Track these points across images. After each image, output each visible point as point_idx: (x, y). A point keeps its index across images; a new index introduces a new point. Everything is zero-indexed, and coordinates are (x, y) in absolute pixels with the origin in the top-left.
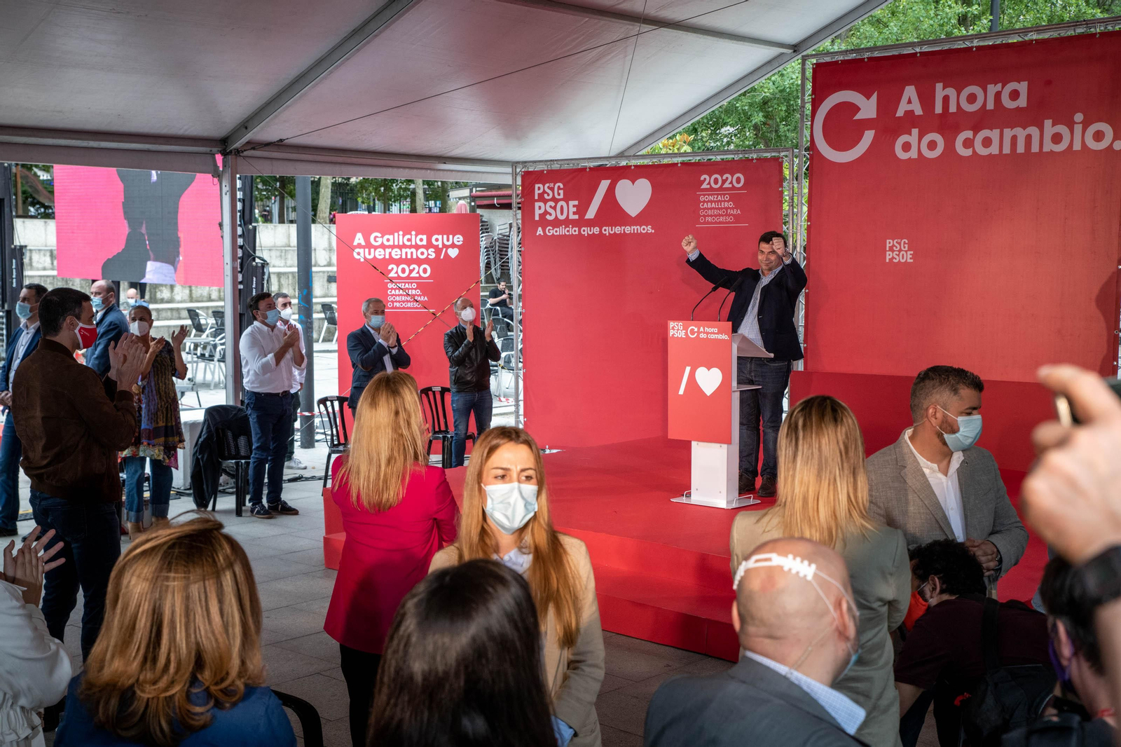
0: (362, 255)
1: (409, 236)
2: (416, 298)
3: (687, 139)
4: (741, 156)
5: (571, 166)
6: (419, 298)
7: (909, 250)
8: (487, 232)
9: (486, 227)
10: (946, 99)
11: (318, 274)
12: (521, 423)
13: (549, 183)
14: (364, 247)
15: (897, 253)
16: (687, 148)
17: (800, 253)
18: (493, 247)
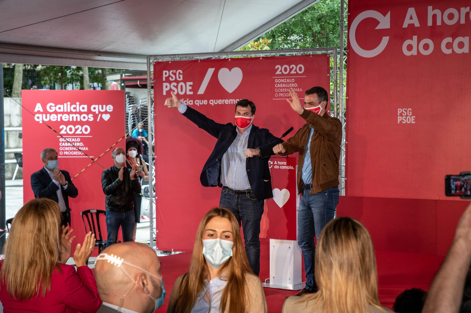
0: (41, 118)
1: (74, 106)
2: (80, 148)
3: (267, 41)
4: (302, 53)
5: (188, 59)
6: (82, 149)
7: (412, 115)
8: (133, 104)
9: (132, 101)
10: (434, 17)
11: (12, 133)
12: (154, 233)
13: (173, 70)
14: (42, 113)
15: (405, 117)
16: (266, 48)
17: (342, 117)
18: (137, 114)
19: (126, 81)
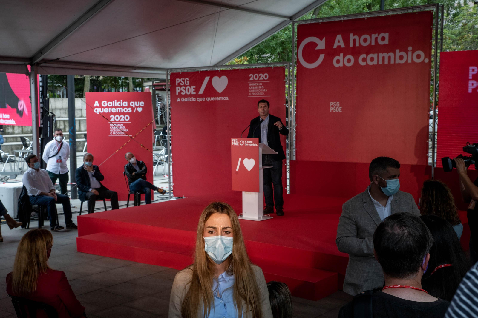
0: (98, 111)
1: (119, 102)
2: (123, 130)
3: (247, 59)
4: (267, 66)
5: (192, 71)
6: (124, 130)
7: (340, 106)
10: (354, 41)
13: (182, 78)
14: (99, 107)
15: (335, 108)
16: (246, 63)
17: (293, 108)
18: (163, 108)
19: (156, 86)
